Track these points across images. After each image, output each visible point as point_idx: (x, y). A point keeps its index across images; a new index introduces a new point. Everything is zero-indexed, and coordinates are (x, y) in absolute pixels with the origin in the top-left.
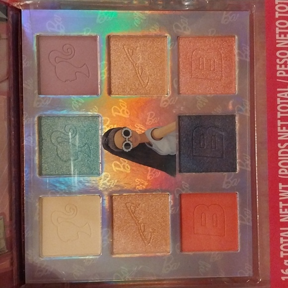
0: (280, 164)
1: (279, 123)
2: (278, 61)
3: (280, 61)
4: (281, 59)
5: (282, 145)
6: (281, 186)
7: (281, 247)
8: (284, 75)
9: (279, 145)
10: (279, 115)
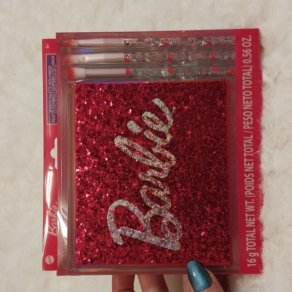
0: (246, 188)
1: (245, 160)
2: (244, 118)
3: (246, 118)
4: (246, 117)
5: (247, 175)
6: (246, 202)
7: (247, 244)
8: (249, 128)
9: (245, 175)
10: (245, 155)
